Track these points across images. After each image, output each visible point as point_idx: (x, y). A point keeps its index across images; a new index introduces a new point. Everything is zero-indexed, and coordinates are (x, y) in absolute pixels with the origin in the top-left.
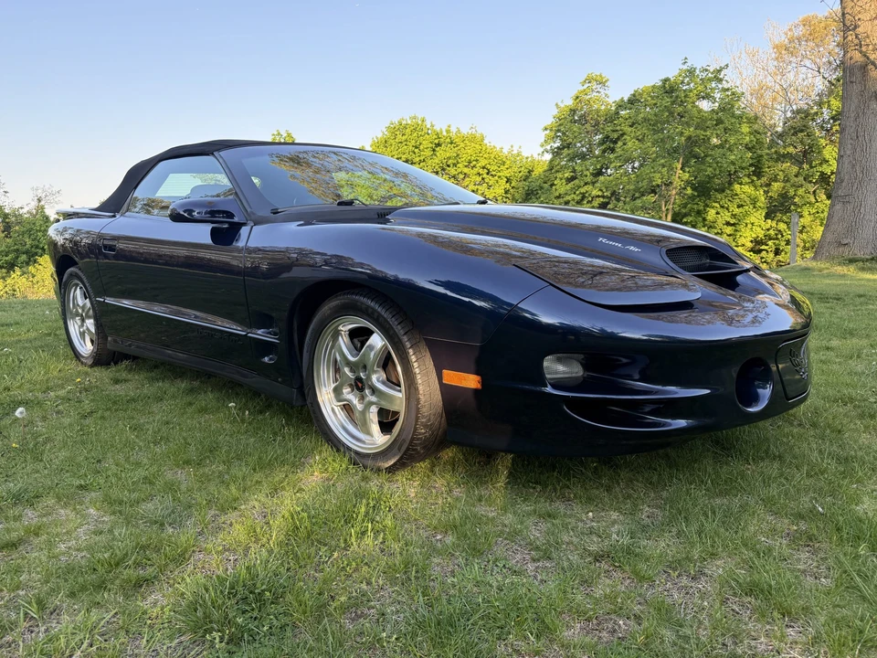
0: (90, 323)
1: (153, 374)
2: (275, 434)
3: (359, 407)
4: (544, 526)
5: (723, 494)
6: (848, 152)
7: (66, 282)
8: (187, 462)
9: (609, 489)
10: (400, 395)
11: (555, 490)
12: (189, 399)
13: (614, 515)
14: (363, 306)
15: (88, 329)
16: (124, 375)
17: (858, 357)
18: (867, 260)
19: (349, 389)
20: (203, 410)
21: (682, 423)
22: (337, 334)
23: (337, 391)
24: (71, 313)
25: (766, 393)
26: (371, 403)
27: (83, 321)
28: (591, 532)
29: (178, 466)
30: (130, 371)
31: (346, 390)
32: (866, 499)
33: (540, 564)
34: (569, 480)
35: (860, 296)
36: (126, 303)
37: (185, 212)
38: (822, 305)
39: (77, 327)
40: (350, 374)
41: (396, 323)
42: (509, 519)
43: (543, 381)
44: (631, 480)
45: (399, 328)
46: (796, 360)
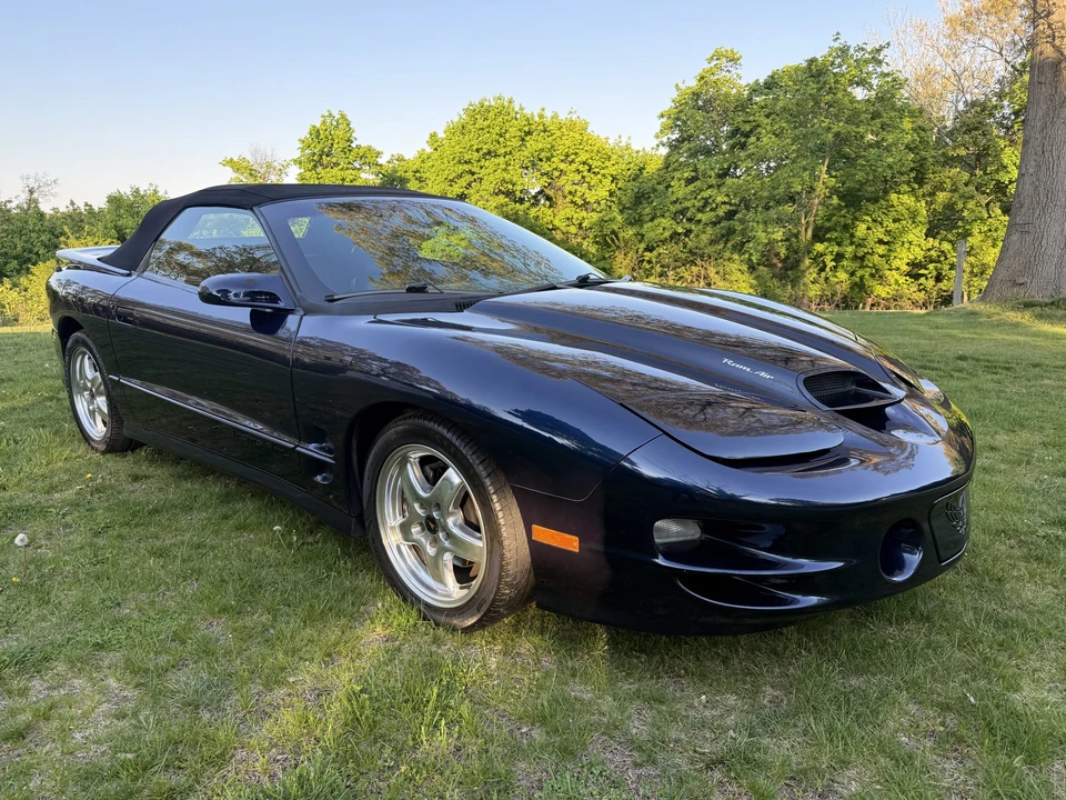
0: (101, 401)
1: (179, 469)
2: (329, 568)
3: (431, 551)
4: (648, 715)
5: (858, 671)
6: (1031, 171)
8: (224, 610)
9: (725, 661)
10: (480, 544)
11: (663, 661)
12: (224, 509)
13: (732, 699)
14: (438, 437)
15: (99, 407)
16: (144, 469)
17: (1028, 463)
18: (1046, 305)
19: (419, 528)
20: (241, 528)
21: (813, 600)
22: (404, 461)
23: (405, 529)
24: (78, 385)
25: (914, 559)
26: (446, 549)
27: (93, 396)
28: (704, 724)
29: (213, 614)
30: (152, 461)
31: (415, 530)
32: (1025, 683)
33: (642, 771)
34: (681, 648)
35: (1036, 366)
37: (218, 292)
38: (989, 377)
39: (85, 404)
40: (420, 511)
41: (478, 462)
42: (607, 703)
43: (653, 550)
44: (753, 649)
45: (481, 468)
46: (953, 514)
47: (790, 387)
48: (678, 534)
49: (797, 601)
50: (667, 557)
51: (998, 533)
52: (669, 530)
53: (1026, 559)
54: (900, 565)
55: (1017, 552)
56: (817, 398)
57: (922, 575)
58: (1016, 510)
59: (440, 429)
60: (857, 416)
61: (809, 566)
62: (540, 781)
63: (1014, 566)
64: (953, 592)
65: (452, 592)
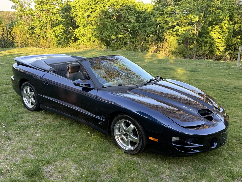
3: (126, 140)
4: (169, 170)
5: (205, 164)
7: (24, 86)
9: (181, 161)
10: (137, 139)
11: (170, 161)
12: (71, 127)
13: (183, 168)
15: (32, 100)
19: (123, 135)
21: (198, 151)
23: (120, 135)
24: (24, 94)
25: (216, 144)
26: (129, 140)
27: (29, 97)
28: (178, 172)
33: (169, 179)
34: (173, 159)
36: (50, 98)
37: (78, 83)
39: (26, 99)
40: (124, 132)
41: (138, 124)
42: (161, 168)
43: (171, 142)
44: (187, 160)
45: (139, 126)
46: (223, 136)
47: (195, 112)
48: (175, 139)
49: (195, 151)
50: (174, 143)
51: (234, 137)
52: (174, 139)
53: (239, 143)
54: (213, 145)
55: (237, 142)
56: (200, 114)
57: (217, 147)
58: (239, 132)
59: (131, 118)
60: (207, 118)
61: (198, 145)
62: (153, 180)
63: (236, 145)
64: (224, 150)
65: (130, 148)
